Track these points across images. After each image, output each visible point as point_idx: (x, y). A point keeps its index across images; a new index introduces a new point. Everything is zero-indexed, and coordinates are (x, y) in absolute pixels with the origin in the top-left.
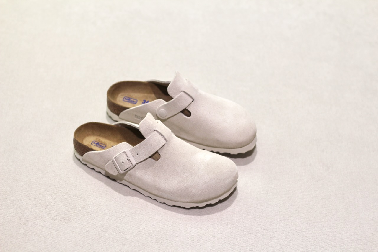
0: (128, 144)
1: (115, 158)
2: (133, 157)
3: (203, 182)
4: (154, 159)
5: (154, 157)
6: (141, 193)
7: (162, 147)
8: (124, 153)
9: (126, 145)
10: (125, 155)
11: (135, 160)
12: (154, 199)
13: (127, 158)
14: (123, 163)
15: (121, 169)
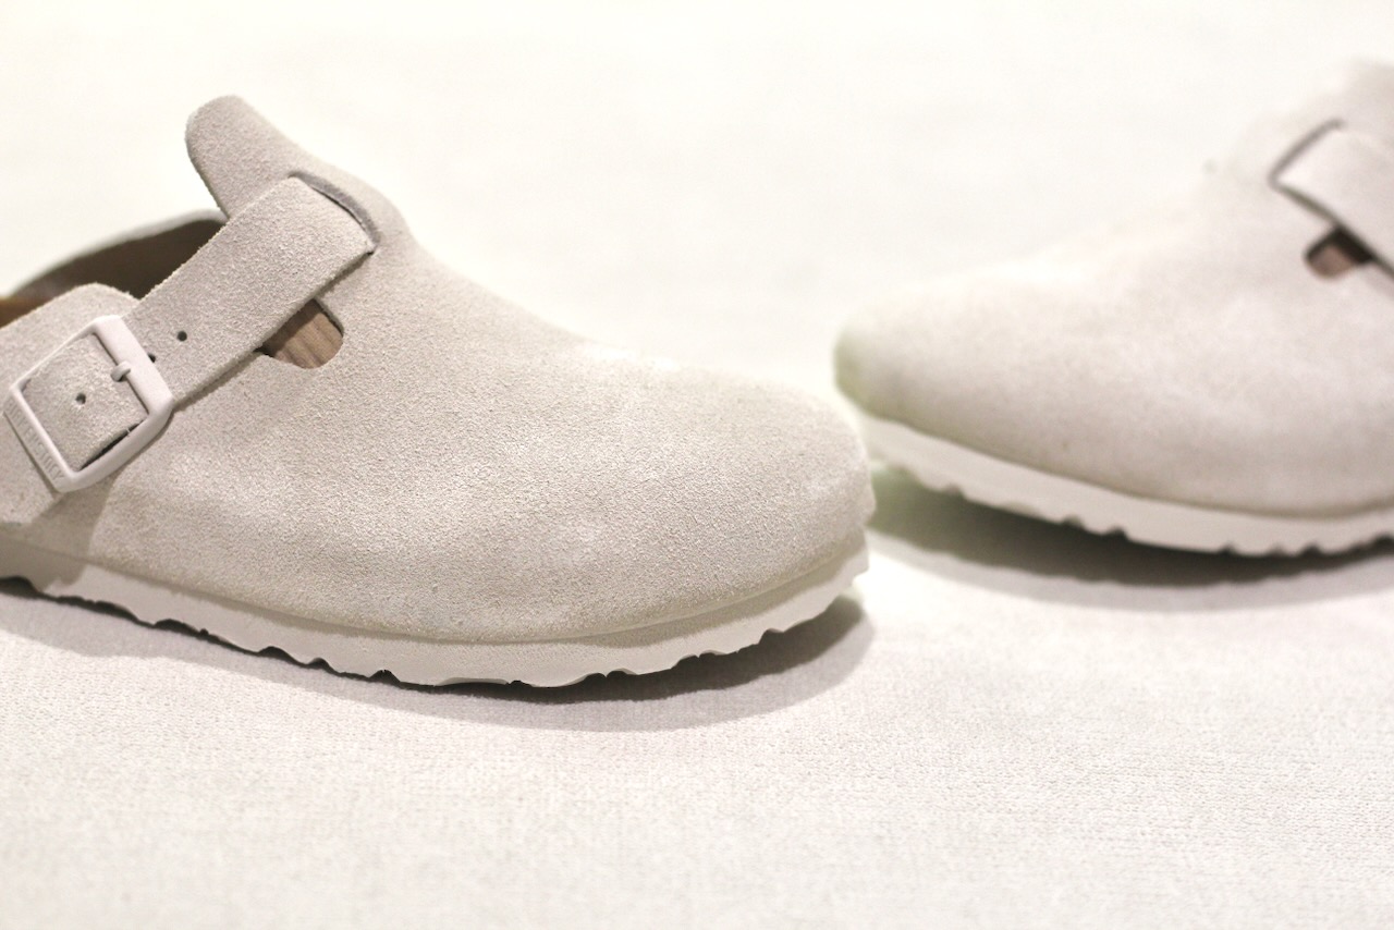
0: (113, 290)
1: (24, 387)
2: (153, 359)
3: (653, 475)
4: (294, 360)
5: (295, 343)
6: (214, 640)
7: (345, 273)
8: (89, 341)
9: (100, 300)
10: (94, 354)
11: (167, 379)
12: (307, 660)
13: (111, 367)
14: (79, 406)
15: (66, 457)
